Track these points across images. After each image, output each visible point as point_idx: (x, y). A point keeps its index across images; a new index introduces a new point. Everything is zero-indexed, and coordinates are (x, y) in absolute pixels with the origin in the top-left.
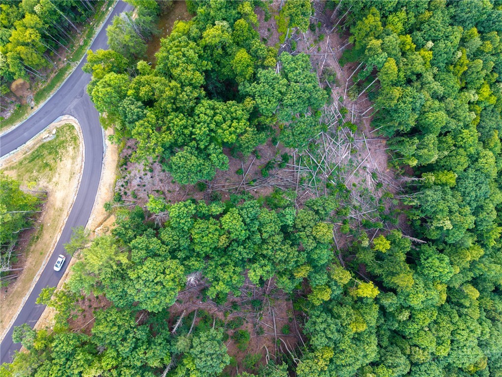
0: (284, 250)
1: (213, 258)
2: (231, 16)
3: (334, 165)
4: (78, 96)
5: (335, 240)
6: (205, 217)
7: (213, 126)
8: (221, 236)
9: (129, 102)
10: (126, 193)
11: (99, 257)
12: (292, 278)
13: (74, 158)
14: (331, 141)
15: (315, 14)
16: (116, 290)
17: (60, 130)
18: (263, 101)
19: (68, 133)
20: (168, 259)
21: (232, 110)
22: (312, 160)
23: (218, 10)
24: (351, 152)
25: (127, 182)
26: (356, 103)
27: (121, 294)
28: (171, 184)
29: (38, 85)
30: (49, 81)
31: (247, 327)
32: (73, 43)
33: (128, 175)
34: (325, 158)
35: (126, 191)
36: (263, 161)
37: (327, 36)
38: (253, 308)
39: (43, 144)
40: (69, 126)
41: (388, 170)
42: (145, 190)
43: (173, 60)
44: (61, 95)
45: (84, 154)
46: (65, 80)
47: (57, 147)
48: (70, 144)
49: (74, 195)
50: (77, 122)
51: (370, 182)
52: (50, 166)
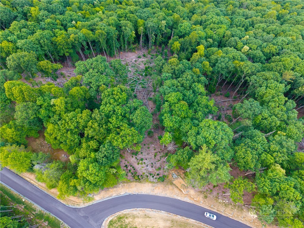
19: (115, 225)
35: (156, 174)
40: (110, 225)
41: (136, 52)
42: (155, 163)
49: (161, 213)
51: (143, 59)
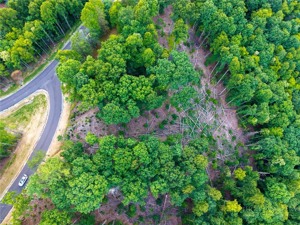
0: (175, 172)
1: (127, 176)
2: (143, 30)
3: (205, 124)
4: (50, 79)
5: (208, 174)
7: (130, 88)
8: (133, 160)
9: (80, 74)
10: (72, 135)
11: (50, 168)
12: (181, 194)
13: (42, 114)
14: (202, 109)
15: (189, 38)
16: (59, 195)
17: (36, 98)
18: (161, 76)
19: (41, 99)
20: (97, 174)
21: (143, 80)
22: (191, 120)
23: (135, 27)
24: (215, 116)
25: (74, 128)
26: (216, 87)
27: (62, 198)
28: (102, 130)
29: (27, 73)
30: (34, 71)
32: (51, 51)
33: (75, 124)
34: (199, 119)
36: (160, 119)
37: (197, 50)
38: (154, 221)
39: (24, 106)
40: (42, 95)
41: (239, 129)
42: (85, 134)
43: (108, 51)
44: (40, 78)
45: (49, 111)
46: (43, 70)
47: (33, 107)
48: (41, 105)
49: (39, 136)
50: (47, 92)
51: (228, 137)
52: (27, 118)
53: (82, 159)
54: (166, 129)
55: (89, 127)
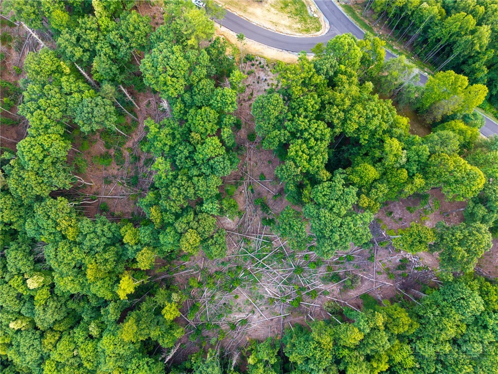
0: (179, 196)
1: (181, 127)
2: (411, 166)
3: (259, 278)
5: (183, 272)
6: (219, 122)
8: (200, 135)
9: (334, 64)
10: (253, 65)
11: (196, 18)
13: (290, 27)
14: (284, 277)
15: (416, 271)
16: (165, 34)
17: (316, 20)
18: (326, 189)
19: (313, 26)
20: (186, 83)
21: (319, 156)
22: (267, 255)
23: (417, 153)
24: (271, 298)
25: (263, 67)
26: (322, 309)
27: (161, 37)
29: (359, 9)
30: (362, 18)
31: (114, 168)
32: (396, 41)
33: (269, 69)
34: (268, 268)
35: (255, 66)
36: (271, 202)
37: (393, 283)
38: (131, 177)
39: (305, 6)
40: (319, 28)
41: (248, 339)
43: (371, 105)
44: (348, 24)
45: (292, 36)
46: (361, 29)
47: (302, 15)
48: (303, 26)
49: (257, 23)
50: (323, 34)
51: (238, 316)
52: (285, 8)
53: (207, 63)
54: (256, 210)
55: (263, 88)
